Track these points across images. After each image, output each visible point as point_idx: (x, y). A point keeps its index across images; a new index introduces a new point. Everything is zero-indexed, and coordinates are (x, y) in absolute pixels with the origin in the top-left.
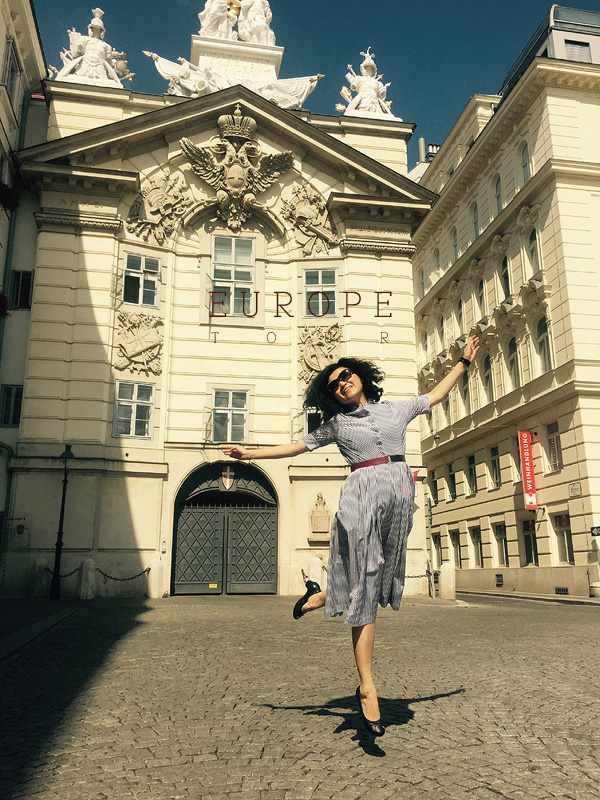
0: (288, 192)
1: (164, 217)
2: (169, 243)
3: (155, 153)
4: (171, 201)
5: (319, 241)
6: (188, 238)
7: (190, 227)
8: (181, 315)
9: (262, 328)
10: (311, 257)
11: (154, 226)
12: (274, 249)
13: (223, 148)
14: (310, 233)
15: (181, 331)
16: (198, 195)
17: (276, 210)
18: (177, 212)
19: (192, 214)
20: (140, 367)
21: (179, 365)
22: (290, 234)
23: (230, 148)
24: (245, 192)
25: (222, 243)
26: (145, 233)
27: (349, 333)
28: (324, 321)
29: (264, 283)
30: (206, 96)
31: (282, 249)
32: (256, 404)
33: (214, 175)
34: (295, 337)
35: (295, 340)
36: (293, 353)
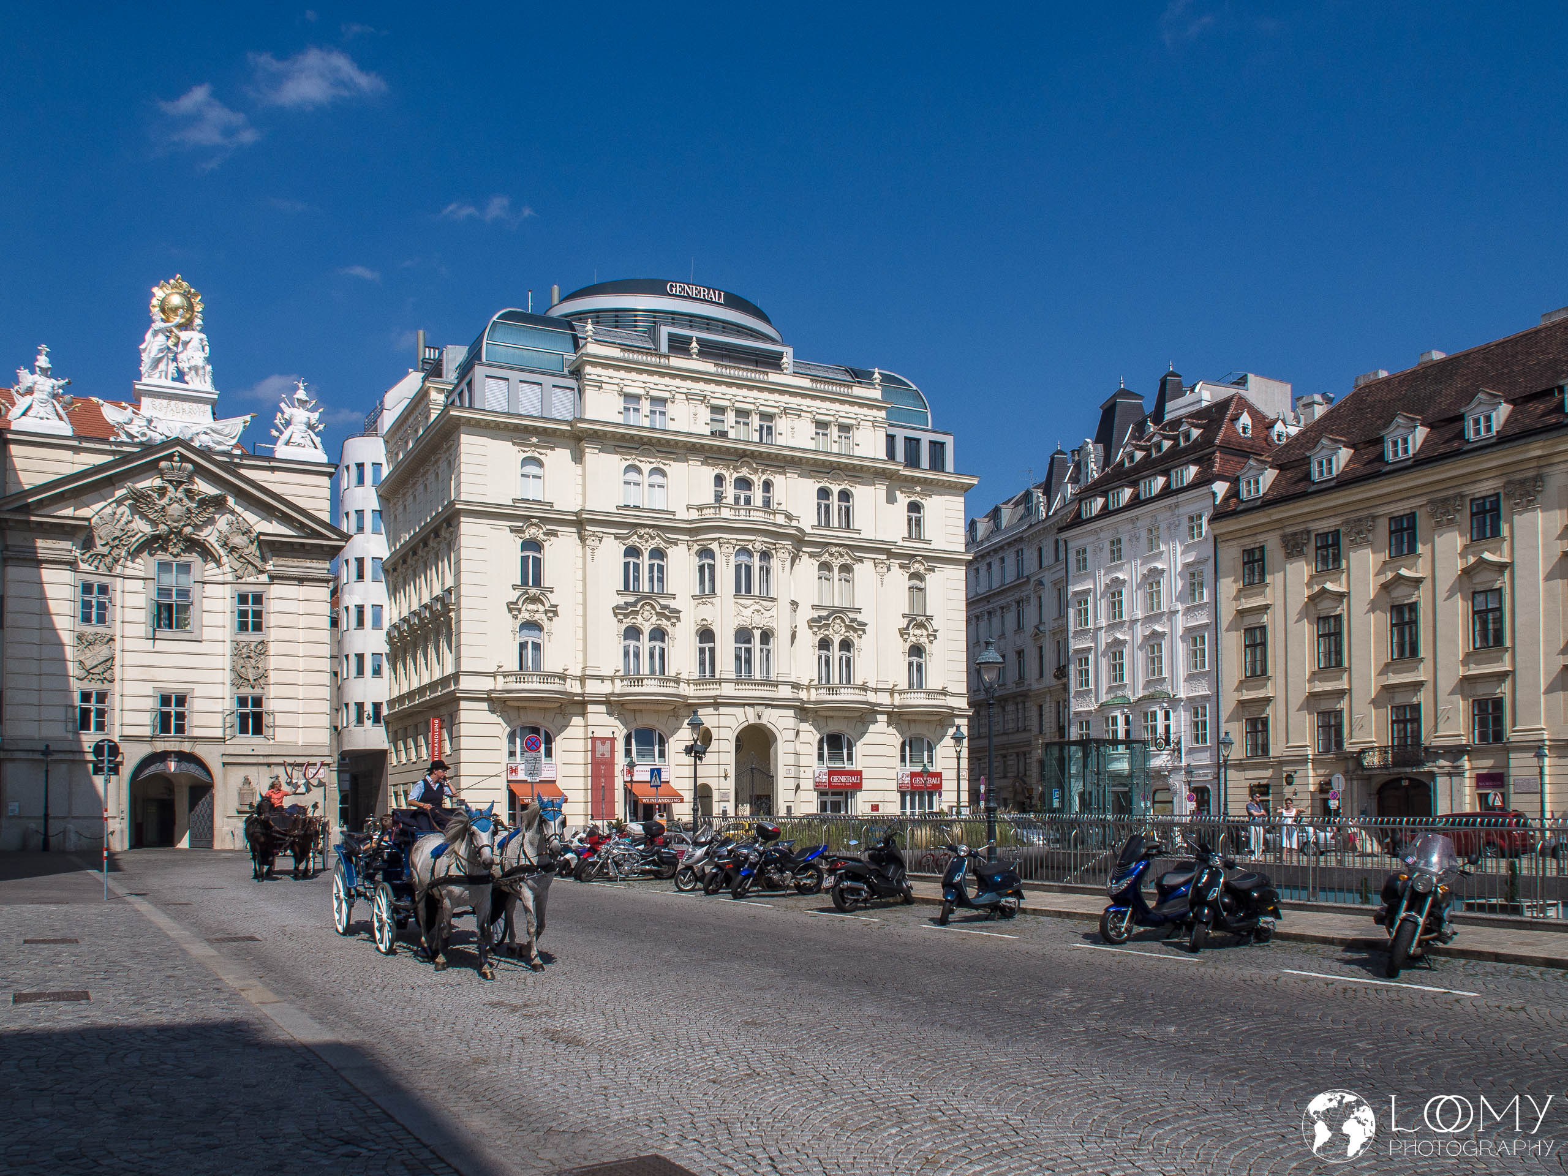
0: (222, 522)
1: (112, 548)
2: (118, 569)
3: (103, 491)
4: (118, 533)
5: (250, 567)
6: (133, 562)
7: (135, 554)
8: (129, 630)
9: (198, 641)
10: (243, 580)
11: (103, 556)
12: (211, 570)
13: (165, 489)
14: (242, 560)
15: (129, 644)
16: (142, 527)
17: (212, 540)
18: (123, 543)
19: (137, 543)
20: (97, 676)
21: (130, 673)
22: (225, 560)
23: (171, 488)
24: (184, 526)
25: (164, 567)
26: (96, 563)
27: (272, 648)
28: (252, 637)
29: (201, 602)
30: (148, 447)
31: (217, 571)
32: (196, 704)
33: (156, 511)
34: (227, 648)
35: (228, 652)
36: (227, 662)
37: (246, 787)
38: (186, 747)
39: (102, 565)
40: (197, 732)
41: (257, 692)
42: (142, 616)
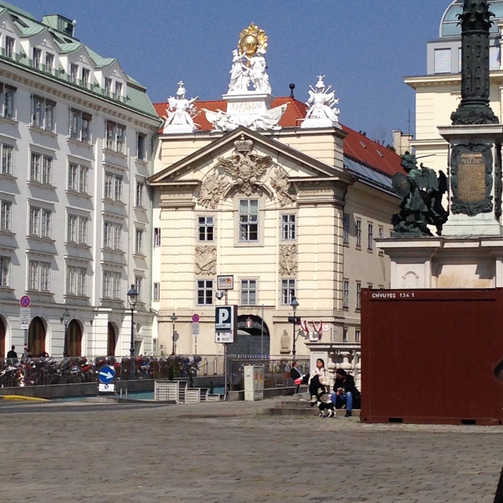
1: (214, 195)
3: (208, 162)
4: (217, 186)
5: (288, 199)
6: (226, 201)
9: (262, 247)
10: (285, 207)
11: (209, 200)
12: (268, 202)
13: (238, 158)
16: (230, 181)
17: (268, 184)
19: (228, 191)
20: (206, 272)
22: (275, 195)
24: (250, 177)
25: (243, 202)
26: (205, 205)
27: (300, 249)
28: (290, 242)
30: (227, 133)
32: (260, 286)
33: (235, 171)
34: (277, 250)
35: (278, 253)
36: (276, 259)
37: (285, 337)
38: (254, 313)
40: (261, 303)
42: (231, 234)
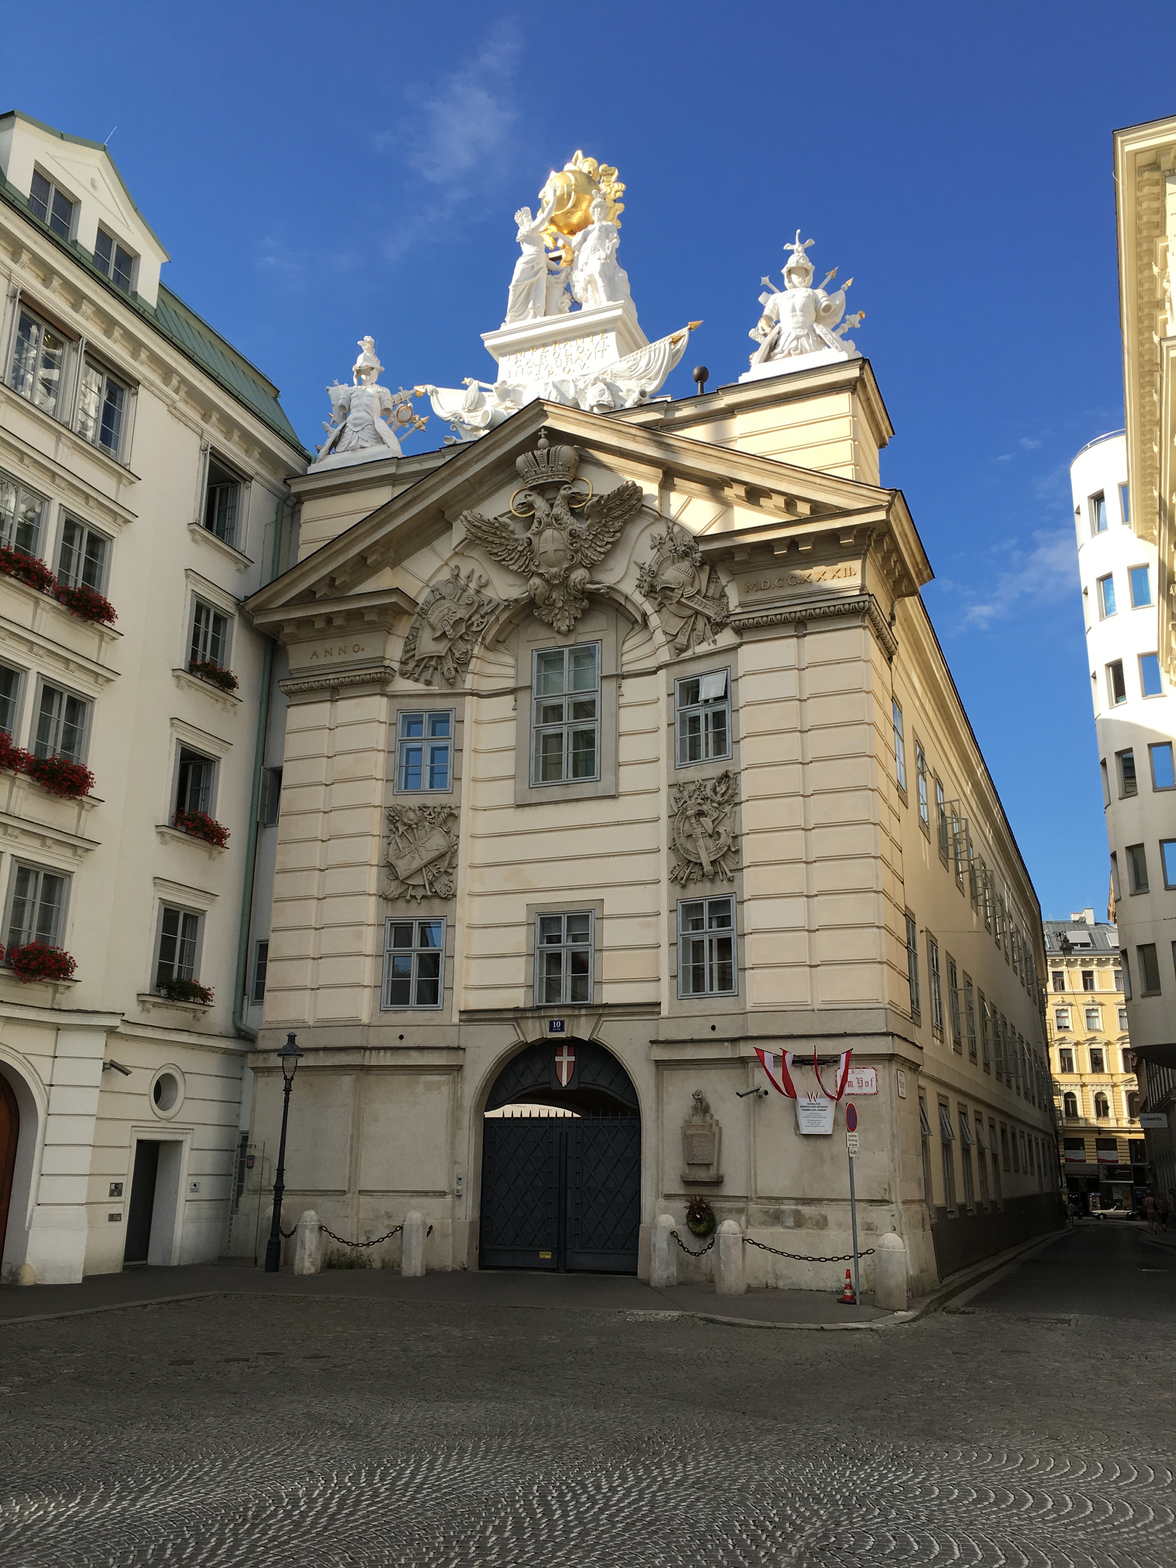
0: (643, 544)
1: (453, 641)
2: (466, 681)
4: (462, 613)
5: (699, 623)
6: (495, 664)
7: (497, 646)
9: (613, 797)
10: (688, 654)
11: (439, 659)
12: (635, 651)
13: (530, 506)
14: (683, 612)
15: (486, 823)
16: (505, 590)
17: (629, 587)
18: (474, 629)
19: (498, 624)
20: (420, 893)
21: (485, 880)
22: (654, 620)
23: (541, 505)
24: (570, 569)
25: (548, 661)
26: (427, 675)
27: (747, 785)
28: (709, 768)
29: (617, 716)
31: (647, 649)
32: (605, 934)
33: (521, 554)
34: (662, 804)
35: (664, 811)
37: (697, 1120)
38: (582, 1030)
39: (437, 677)
40: (610, 995)
41: (721, 889)
